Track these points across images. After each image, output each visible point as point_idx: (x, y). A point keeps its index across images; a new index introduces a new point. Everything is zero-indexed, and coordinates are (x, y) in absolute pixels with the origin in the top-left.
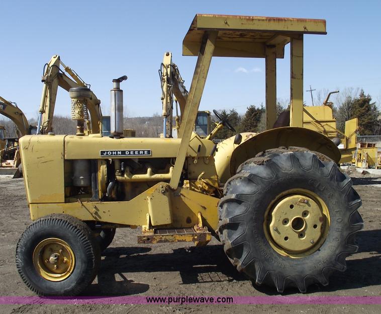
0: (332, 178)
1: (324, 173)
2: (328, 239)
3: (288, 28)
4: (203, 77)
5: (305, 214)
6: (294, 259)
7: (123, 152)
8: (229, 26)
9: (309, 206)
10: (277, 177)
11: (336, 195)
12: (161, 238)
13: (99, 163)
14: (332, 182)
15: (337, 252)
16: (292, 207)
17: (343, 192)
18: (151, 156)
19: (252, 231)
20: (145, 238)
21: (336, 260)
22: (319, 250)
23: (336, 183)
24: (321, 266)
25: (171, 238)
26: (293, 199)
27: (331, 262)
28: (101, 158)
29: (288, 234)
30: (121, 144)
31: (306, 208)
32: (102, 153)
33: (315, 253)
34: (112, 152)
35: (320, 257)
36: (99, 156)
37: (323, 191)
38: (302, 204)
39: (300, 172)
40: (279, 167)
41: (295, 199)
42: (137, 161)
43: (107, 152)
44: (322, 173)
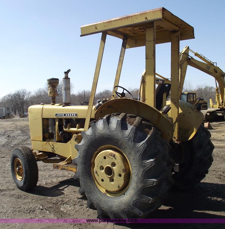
0: (130, 139)
1: (124, 135)
2: (130, 188)
3: (134, 21)
4: (99, 65)
5: (114, 164)
6: (109, 196)
7: (65, 115)
8: (97, 29)
9: (116, 159)
10: (95, 136)
11: (133, 153)
12: (62, 167)
13: (56, 120)
14: (130, 142)
15: (134, 199)
16: (105, 158)
17: (138, 151)
18: (77, 117)
19: (82, 171)
20: (56, 166)
21: (133, 204)
22: (124, 194)
23: (133, 143)
24: (123, 207)
25: (67, 168)
26: (105, 152)
27: (130, 205)
28: (56, 118)
29: (103, 177)
30: (64, 109)
31: (114, 160)
32: (56, 114)
33: (122, 196)
34: (60, 114)
35: (123, 200)
36: (55, 117)
37: (124, 149)
38: (111, 157)
39: (108, 133)
40: (97, 128)
41: (106, 152)
42: (74, 120)
43: (58, 114)
44: (123, 135)
